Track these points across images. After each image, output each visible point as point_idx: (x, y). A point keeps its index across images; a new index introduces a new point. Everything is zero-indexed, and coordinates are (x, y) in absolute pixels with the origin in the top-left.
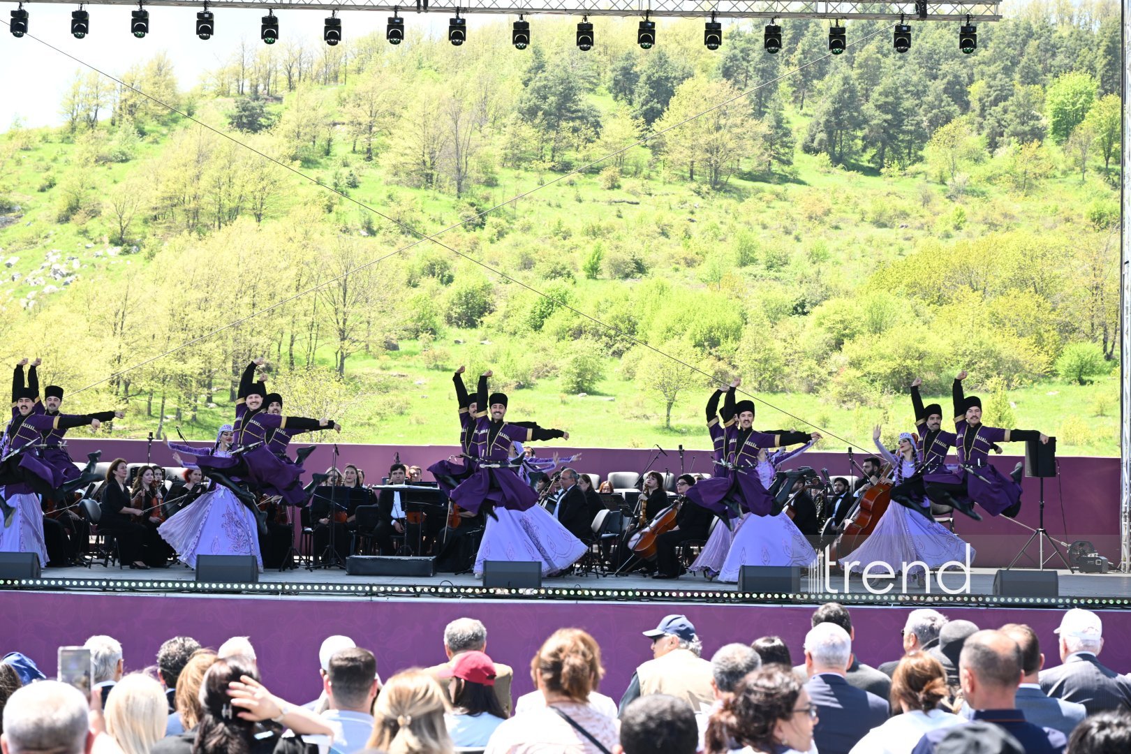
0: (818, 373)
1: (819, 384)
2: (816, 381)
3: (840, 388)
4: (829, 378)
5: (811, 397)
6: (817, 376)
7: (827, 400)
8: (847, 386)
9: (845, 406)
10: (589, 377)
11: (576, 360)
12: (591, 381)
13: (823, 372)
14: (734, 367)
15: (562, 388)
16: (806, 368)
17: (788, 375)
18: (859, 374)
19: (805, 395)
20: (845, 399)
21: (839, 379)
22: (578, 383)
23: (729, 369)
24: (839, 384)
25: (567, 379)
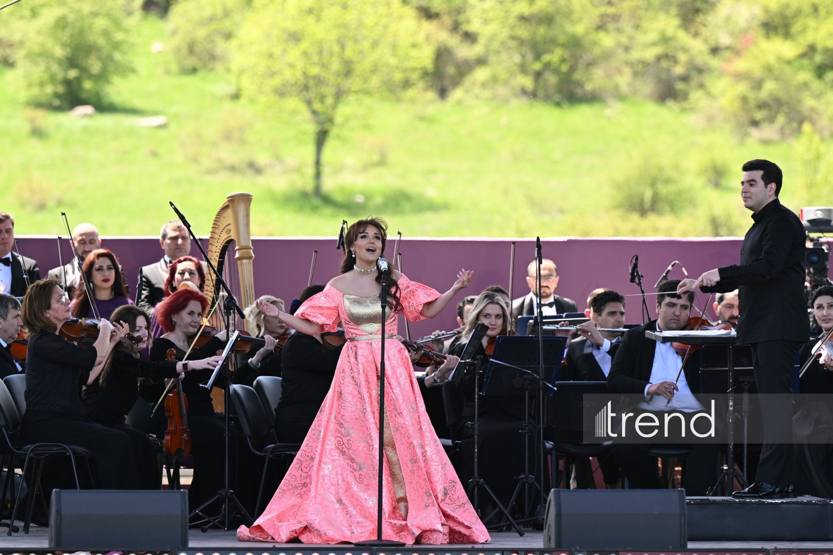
0: (685, 50)
1: (685, 79)
2: (679, 70)
3: (742, 88)
4: (715, 62)
5: (668, 113)
6: (683, 57)
7: (710, 119)
8: (758, 85)
9: (755, 133)
10: (95, 66)
11: (61, 24)
12: (102, 77)
13: (697, 47)
14: (470, 37)
15: (23, 95)
16: (653, 36)
17: (607, 55)
18: (787, 49)
19: (651, 108)
20: (759, 115)
21: (741, 65)
22: (67, 83)
23: (453, 41)
24: (739, 77)
25: (38, 72)
